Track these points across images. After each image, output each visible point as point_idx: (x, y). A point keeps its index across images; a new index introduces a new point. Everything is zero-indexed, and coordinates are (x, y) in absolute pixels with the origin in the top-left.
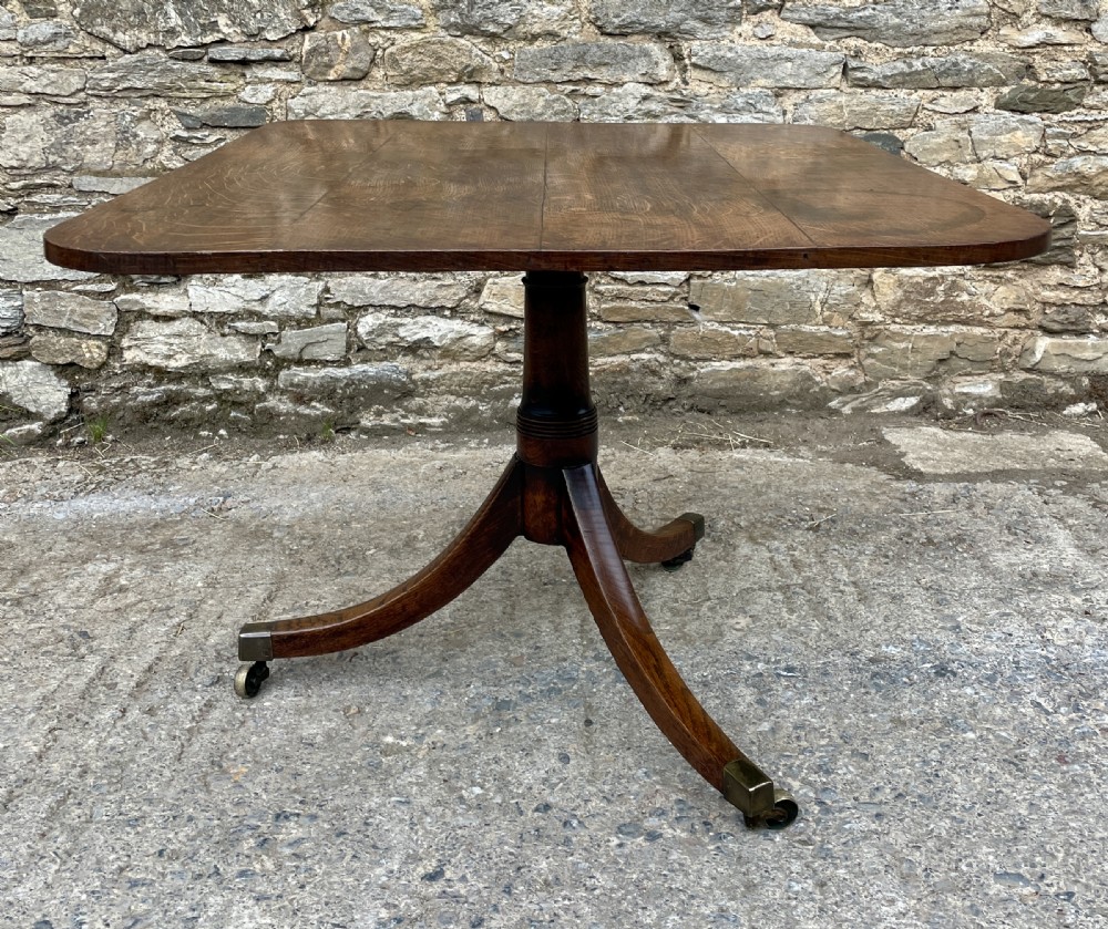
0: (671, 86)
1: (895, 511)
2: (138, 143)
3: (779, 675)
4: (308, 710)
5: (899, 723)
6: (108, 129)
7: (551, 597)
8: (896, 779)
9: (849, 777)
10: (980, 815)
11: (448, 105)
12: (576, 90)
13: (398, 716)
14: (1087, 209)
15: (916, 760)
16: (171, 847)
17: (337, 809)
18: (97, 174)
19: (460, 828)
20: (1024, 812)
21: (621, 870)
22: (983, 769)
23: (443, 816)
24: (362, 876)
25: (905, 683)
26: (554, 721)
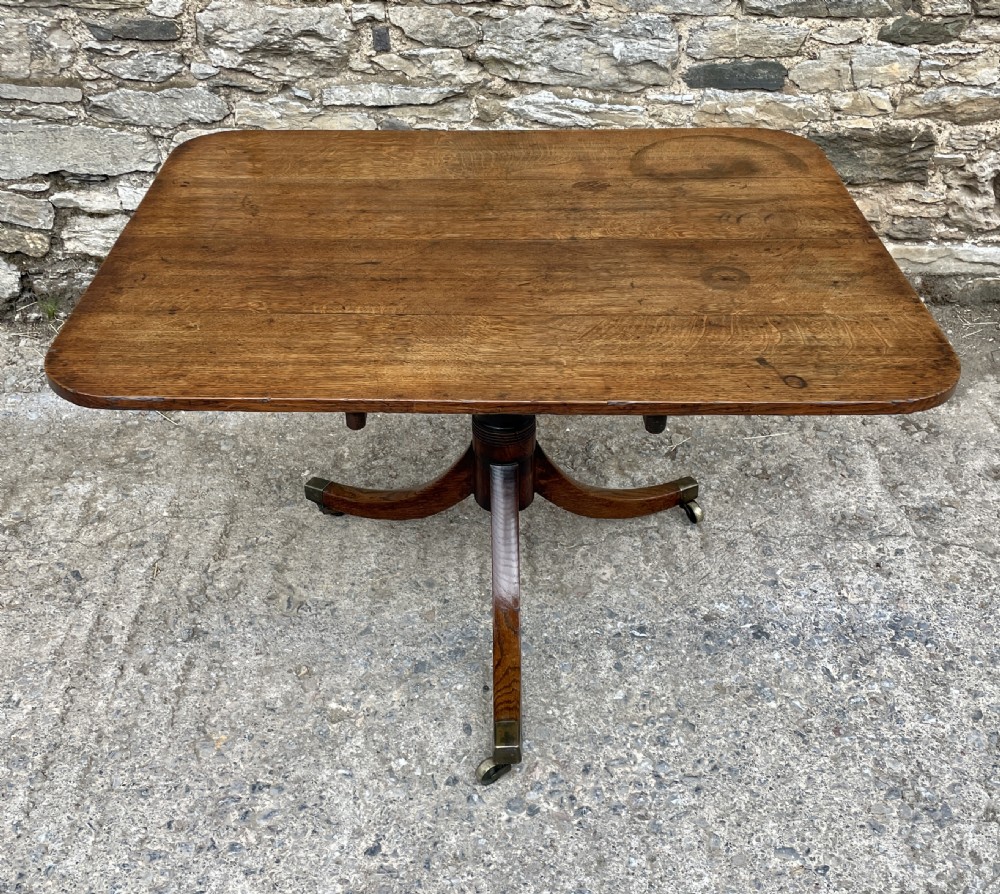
0: (574, 8)
1: (740, 432)
2: (53, 54)
3: (633, 635)
4: (268, 669)
5: (721, 690)
6: (20, 39)
7: (457, 539)
8: (714, 750)
9: (679, 749)
10: (771, 789)
11: (355, 24)
12: (480, 12)
13: (339, 679)
14: (946, 134)
15: (730, 730)
16: (177, 818)
17: (298, 780)
18: (16, 82)
19: (391, 802)
20: (803, 786)
21: (509, 845)
22: (779, 740)
23: (378, 789)
24: (321, 850)
25: (729, 645)
26: (459, 687)
